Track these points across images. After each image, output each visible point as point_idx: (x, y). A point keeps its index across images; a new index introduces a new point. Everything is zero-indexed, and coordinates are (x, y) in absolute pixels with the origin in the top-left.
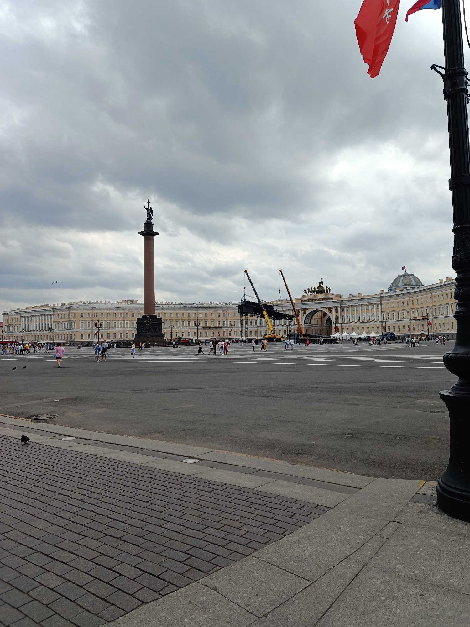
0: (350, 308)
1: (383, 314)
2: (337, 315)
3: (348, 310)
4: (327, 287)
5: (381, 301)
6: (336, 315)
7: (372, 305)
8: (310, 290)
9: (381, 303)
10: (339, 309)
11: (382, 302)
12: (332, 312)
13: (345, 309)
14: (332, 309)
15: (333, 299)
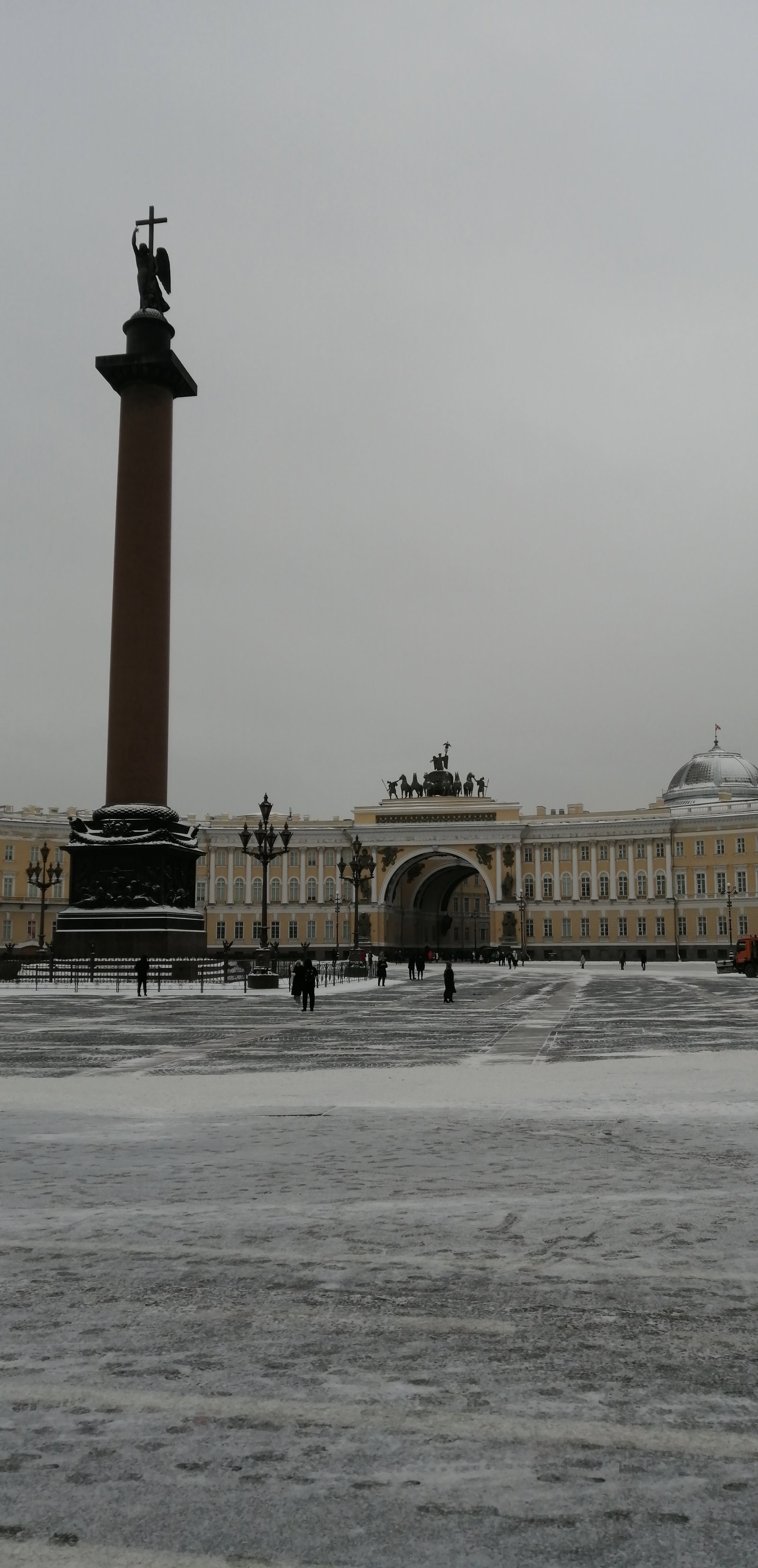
0: (556, 853)
2: (511, 875)
3: (548, 858)
4: (470, 776)
5: (673, 832)
6: (507, 874)
7: (636, 846)
8: (408, 782)
9: (672, 840)
10: (518, 853)
11: (676, 835)
12: (492, 863)
13: (538, 855)
14: (490, 853)
15: (495, 820)
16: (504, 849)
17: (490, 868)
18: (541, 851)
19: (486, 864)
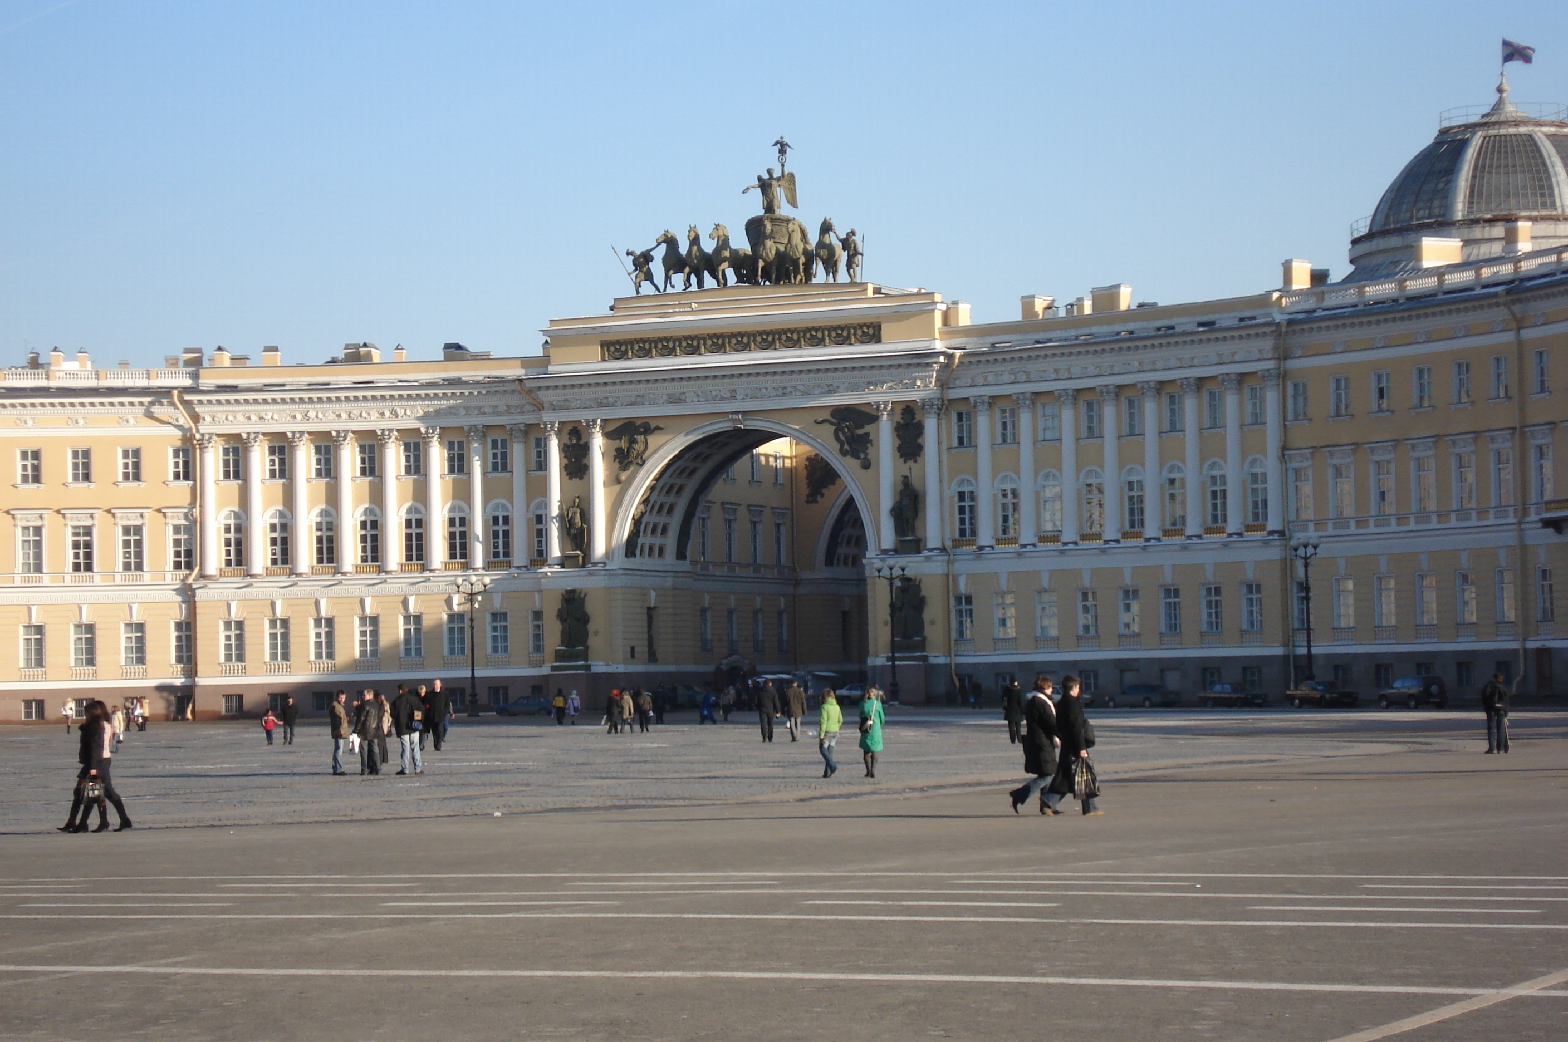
0: (1025, 419)
1: (1297, 471)
2: (915, 482)
3: (1008, 436)
4: (826, 228)
5: (1283, 355)
6: (906, 481)
7: (1205, 395)
8: (683, 249)
9: (1283, 376)
10: (930, 423)
11: (1292, 364)
12: (871, 451)
13: (984, 426)
14: (867, 429)
15: (879, 341)
16: (898, 418)
17: (866, 465)
18: (992, 417)
19: (858, 458)
